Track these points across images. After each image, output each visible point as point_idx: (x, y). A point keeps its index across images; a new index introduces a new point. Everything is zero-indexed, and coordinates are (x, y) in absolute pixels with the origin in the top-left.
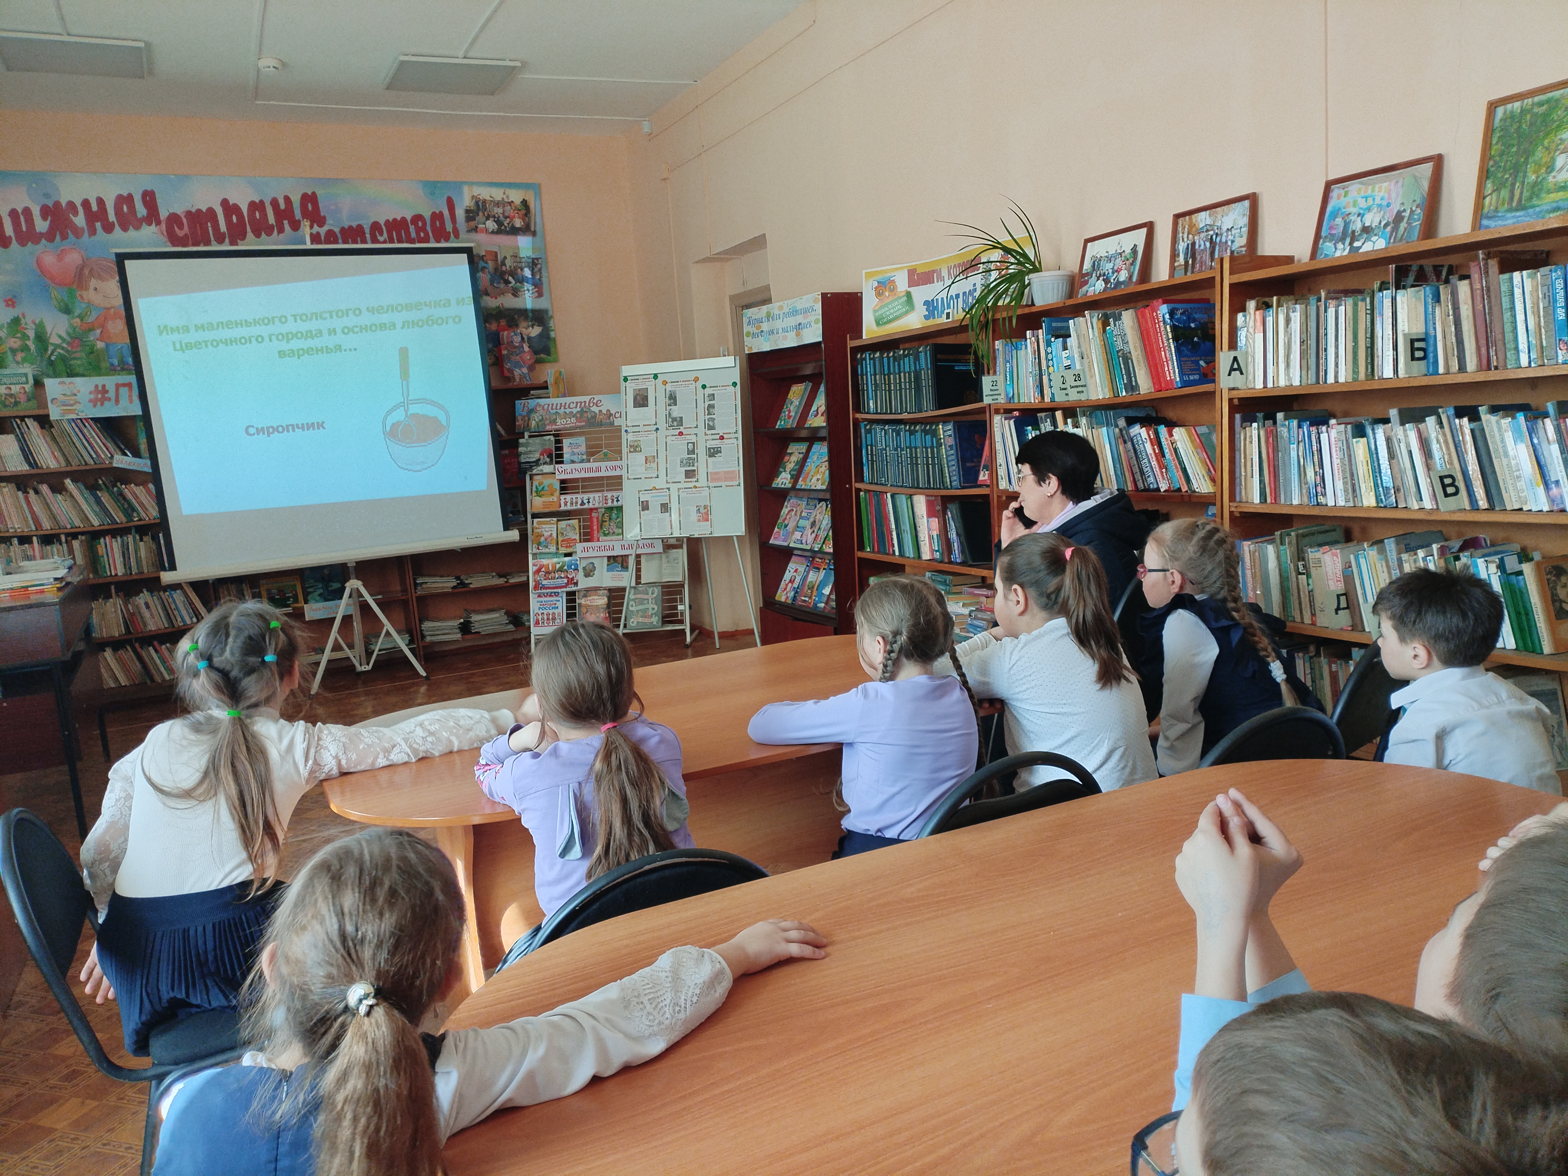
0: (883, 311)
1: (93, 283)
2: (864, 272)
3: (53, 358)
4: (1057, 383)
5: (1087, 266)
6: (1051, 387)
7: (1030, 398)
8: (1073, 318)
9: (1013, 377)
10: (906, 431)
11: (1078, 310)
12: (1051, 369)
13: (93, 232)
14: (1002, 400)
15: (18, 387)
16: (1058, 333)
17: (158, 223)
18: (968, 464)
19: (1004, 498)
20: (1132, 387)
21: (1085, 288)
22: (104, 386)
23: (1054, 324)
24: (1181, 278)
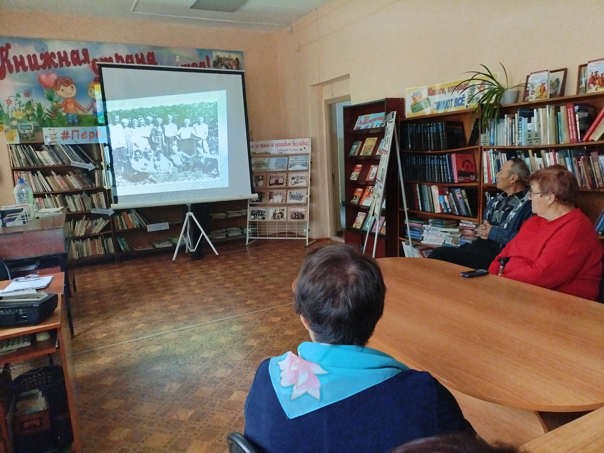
0: (416, 106)
1: (62, 87)
2: (407, 89)
3: (45, 119)
4: (525, 137)
7: (504, 144)
8: (537, 109)
9: (494, 135)
12: (520, 132)
13: (62, 66)
14: (488, 144)
15: (28, 131)
16: (527, 115)
17: (89, 63)
19: (486, 187)
21: (529, 98)
22: (67, 131)
23: (523, 111)
24: (582, 94)
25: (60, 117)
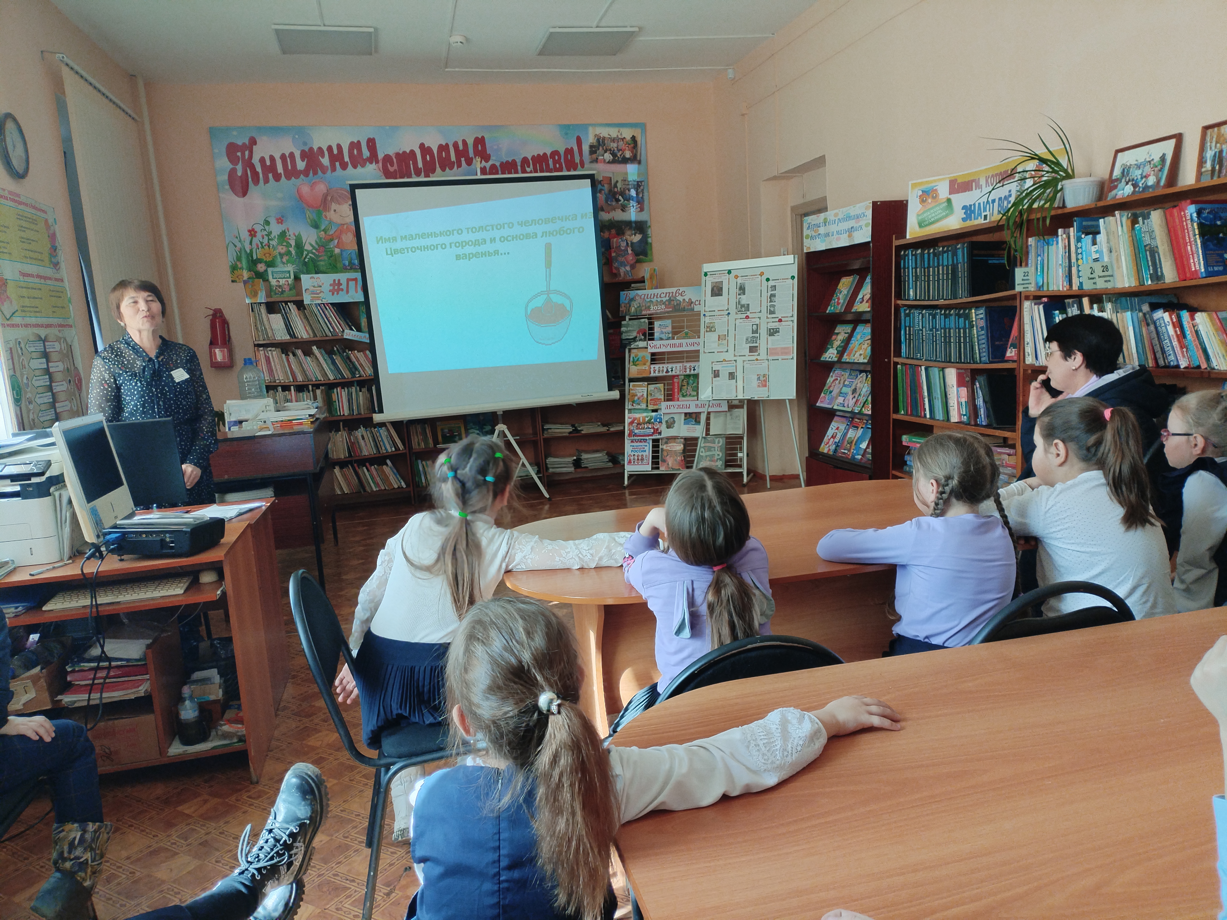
0: (925, 215)
1: (334, 206)
2: (910, 183)
3: (306, 260)
4: (1085, 273)
5: (1117, 173)
6: (1079, 277)
7: (1058, 286)
8: (1104, 218)
9: (1043, 268)
10: (941, 315)
11: (1108, 210)
12: (1080, 262)
13: (334, 169)
14: (1032, 288)
15: (284, 280)
16: (1089, 230)
17: (377, 162)
18: (997, 343)
19: (1030, 372)
20: (1157, 276)
21: (1114, 192)
22: (339, 280)
23: (1084, 223)
24: (1207, 181)
25: (331, 257)
